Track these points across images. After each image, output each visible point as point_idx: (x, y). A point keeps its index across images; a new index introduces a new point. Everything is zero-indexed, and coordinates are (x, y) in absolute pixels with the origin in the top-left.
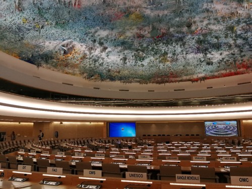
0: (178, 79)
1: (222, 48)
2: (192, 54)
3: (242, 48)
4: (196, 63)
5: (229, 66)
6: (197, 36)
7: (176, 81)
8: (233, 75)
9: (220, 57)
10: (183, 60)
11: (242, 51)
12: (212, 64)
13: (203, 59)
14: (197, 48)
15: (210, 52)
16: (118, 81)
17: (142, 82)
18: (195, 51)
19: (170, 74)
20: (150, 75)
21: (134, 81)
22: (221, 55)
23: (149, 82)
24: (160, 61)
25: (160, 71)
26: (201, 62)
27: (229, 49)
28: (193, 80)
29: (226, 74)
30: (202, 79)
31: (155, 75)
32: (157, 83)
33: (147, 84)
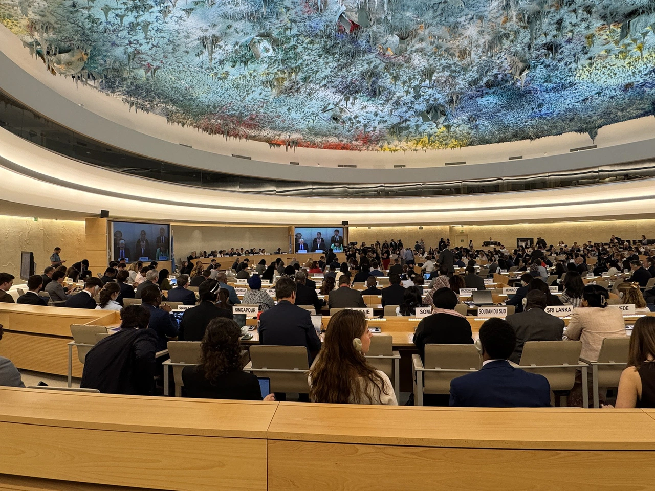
0: (252, 133)
1: (377, 99)
2: (330, 89)
4: (314, 110)
5: (350, 131)
6: (379, 62)
7: (242, 137)
8: (338, 149)
9: (356, 113)
13: (331, 107)
14: (351, 83)
15: (355, 99)
16: (119, 95)
17: (175, 118)
18: (340, 87)
19: (248, 118)
20: (212, 105)
21: (158, 110)
22: (362, 108)
23: (189, 122)
24: (267, 82)
25: (239, 103)
26: (325, 110)
27: (381, 104)
28: (274, 142)
29: (330, 145)
30: (290, 144)
31: (220, 109)
32: (206, 129)
33: (183, 125)
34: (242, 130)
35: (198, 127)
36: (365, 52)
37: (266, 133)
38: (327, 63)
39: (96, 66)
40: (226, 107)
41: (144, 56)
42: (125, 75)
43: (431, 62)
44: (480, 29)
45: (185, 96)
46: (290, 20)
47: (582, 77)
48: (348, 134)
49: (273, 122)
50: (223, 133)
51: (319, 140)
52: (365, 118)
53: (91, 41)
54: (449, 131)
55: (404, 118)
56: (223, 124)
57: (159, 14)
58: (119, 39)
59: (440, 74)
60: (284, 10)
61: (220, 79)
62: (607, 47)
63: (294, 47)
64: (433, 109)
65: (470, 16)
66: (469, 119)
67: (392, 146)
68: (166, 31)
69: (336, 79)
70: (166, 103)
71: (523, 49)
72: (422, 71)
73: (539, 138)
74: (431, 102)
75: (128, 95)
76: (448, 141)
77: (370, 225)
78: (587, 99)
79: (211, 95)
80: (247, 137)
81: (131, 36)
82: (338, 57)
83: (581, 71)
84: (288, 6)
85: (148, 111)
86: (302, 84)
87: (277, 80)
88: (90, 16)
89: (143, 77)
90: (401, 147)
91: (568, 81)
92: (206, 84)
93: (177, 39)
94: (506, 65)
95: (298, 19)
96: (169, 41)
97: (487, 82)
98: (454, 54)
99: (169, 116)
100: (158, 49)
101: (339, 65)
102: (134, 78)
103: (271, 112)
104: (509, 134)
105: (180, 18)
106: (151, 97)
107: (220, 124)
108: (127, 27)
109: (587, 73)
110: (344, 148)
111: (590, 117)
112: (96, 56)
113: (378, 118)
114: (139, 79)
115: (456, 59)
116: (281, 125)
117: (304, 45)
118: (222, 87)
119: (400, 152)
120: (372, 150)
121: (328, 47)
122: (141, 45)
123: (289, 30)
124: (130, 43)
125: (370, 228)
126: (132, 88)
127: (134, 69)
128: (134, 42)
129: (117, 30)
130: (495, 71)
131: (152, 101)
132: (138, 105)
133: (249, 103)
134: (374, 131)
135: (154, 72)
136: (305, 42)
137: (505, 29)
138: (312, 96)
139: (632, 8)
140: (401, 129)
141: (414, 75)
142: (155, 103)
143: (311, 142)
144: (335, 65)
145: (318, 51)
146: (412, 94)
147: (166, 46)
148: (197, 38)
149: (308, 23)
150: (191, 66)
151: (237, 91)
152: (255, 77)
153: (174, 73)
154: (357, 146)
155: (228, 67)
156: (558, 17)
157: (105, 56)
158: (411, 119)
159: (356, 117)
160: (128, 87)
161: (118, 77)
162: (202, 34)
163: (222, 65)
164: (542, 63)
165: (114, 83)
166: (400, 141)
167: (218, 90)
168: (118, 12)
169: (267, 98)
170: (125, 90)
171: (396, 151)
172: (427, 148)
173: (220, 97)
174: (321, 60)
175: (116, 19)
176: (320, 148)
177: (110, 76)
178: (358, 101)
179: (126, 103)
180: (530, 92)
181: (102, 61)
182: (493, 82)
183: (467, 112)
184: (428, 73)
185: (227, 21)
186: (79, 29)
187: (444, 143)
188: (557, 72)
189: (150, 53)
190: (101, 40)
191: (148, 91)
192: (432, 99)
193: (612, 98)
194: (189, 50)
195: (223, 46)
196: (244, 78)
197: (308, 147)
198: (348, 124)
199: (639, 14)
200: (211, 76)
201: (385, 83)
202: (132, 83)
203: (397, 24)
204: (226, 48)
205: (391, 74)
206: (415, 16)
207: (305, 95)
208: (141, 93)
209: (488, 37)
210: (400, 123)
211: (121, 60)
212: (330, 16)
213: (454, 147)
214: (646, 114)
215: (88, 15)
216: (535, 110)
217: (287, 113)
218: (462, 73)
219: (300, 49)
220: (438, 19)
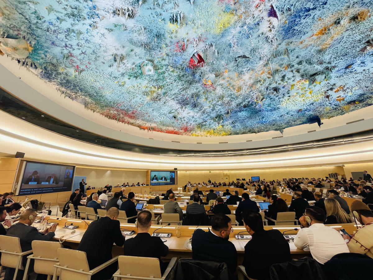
1: (195, 109)
2: (175, 101)
3: (203, 115)
4: (165, 112)
6: (202, 89)
13: (173, 111)
14: (186, 99)
16: (54, 84)
17: (89, 107)
18: (180, 100)
19: (131, 112)
20: (113, 102)
21: (80, 99)
22: (188, 113)
23: (98, 110)
24: (145, 92)
25: (128, 103)
26: (170, 113)
27: (196, 112)
28: (142, 127)
29: (169, 131)
30: (150, 129)
31: (117, 105)
32: (107, 116)
33: (94, 111)
34: (127, 119)
35: (102, 114)
36: (197, 82)
37: (139, 122)
38: (178, 86)
39: (38, 58)
40: (120, 104)
41: (75, 59)
42: (60, 70)
43: (224, 92)
44: (250, 76)
45: (98, 94)
46: (166, 54)
47: (283, 105)
48: (179, 126)
49: (144, 116)
50: (116, 119)
52: (187, 118)
53: (36, 36)
54: (223, 127)
55: (205, 120)
56: (117, 114)
57: (89, 27)
58: (58, 40)
59: (226, 99)
60: (164, 46)
61: (120, 85)
62: (298, 91)
63: (164, 73)
64: (218, 116)
65: (249, 68)
66: (232, 123)
67: (197, 134)
68: (92, 43)
69: (179, 96)
70: (86, 96)
71: (264, 89)
72: (219, 96)
74: (218, 113)
75: (60, 86)
76: (221, 133)
77: (186, 170)
78: (282, 115)
79: (113, 95)
80: (128, 123)
81: (67, 40)
82: (184, 83)
83: (284, 102)
84: (167, 44)
85: (72, 99)
86: (163, 96)
87: (151, 92)
88: (36, 12)
89: (72, 75)
90: (200, 135)
91: (277, 107)
92: (111, 88)
93: (99, 51)
94: (255, 97)
95: (170, 54)
96: (94, 51)
97: (245, 105)
98: (235, 89)
99: (86, 105)
100: (85, 55)
101: (183, 88)
102: (66, 74)
104: (247, 130)
105: (103, 35)
106: (76, 90)
107: (115, 114)
108: (65, 32)
109: (286, 103)
110: (175, 133)
111: (281, 124)
112: (39, 50)
113: (194, 119)
114: (69, 76)
115: (236, 91)
116: (148, 118)
117: (169, 72)
118: (120, 91)
119: (200, 137)
120: (188, 135)
121: (180, 76)
122: (74, 49)
123: (164, 60)
124: (66, 46)
125: (186, 172)
126: (64, 81)
127: (67, 67)
128: (69, 46)
129: (57, 32)
130: (249, 100)
131: (76, 93)
132: (67, 94)
133: (134, 104)
134: (190, 125)
135: (81, 73)
136: (170, 71)
137: (260, 77)
138: (166, 104)
139: (315, 72)
140: (202, 126)
141: (215, 98)
142: (78, 95)
143: (160, 129)
144: (181, 87)
145: (175, 77)
146: (211, 108)
147: (91, 55)
148: (111, 54)
149: (175, 58)
150: (104, 74)
151: (128, 95)
152: (139, 88)
153: (93, 76)
154: (181, 133)
155: (126, 79)
156: (284, 74)
157: (46, 52)
158: (208, 121)
159: (184, 118)
160: (61, 80)
161: (55, 71)
162: (115, 52)
163: (123, 77)
164: (270, 97)
165: (51, 75)
166: (201, 131)
167: (117, 93)
168: (59, 15)
169: (143, 102)
170: (59, 82)
171: (198, 136)
172: (212, 135)
173: (118, 97)
174: (175, 84)
175: (57, 22)
176: (164, 132)
177: (49, 69)
178: (186, 109)
179: (59, 91)
180: (260, 111)
181: (43, 55)
182: (247, 105)
183: (232, 119)
184: (221, 97)
185: (132, 46)
186: (26, 21)
187: (219, 133)
188: (274, 102)
189: (79, 57)
190: (44, 37)
191: (75, 86)
192: (219, 111)
193: (292, 115)
194: (105, 62)
195: (126, 64)
196: (133, 88)
197: (158, 131)
198: (180, 121)
199: (318, 75)
200: (115, 82)
201: (201, 101)
202: (64, 78)
203: (216, 68)
204: (128, 65)
205: (205, 96)
206: (226, 64)
207: (162, 103)
208: (70, 86)
209: (252, 81)
210: (202, 123)
211: (58, 58)
212: (187, 56)
213: (223, 135)
214: (303, 123)
215: (35, 11)
216: (260, 120)
217: (152, 112)
218: (236, 99)
219: (166, 74)
220: (235, 68)
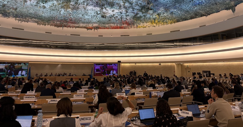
0: (75, 25)
1: (115, 7)
2: (91, 6)
3: (128, 10)
4: (93, 14)
5: (117, 21)
7: (73, 27)
8: (119, 29)
9: (112, 13)
10: (83, 10)
11: (127, 12)
12: (105, 18)
13: (99, 12)
15: (105, 8)
16: (12, 18)
17: (40, 23)
18: (94, 4)
20: (50, 17)
22: (113, 11)
23: (47, 24)
24: (62, 7)
25: (60, 15)
28: (88, 28)
29: (114, 27)
30: (95, 28)
31: (55, 18)
32: (55, 26)
33: (45, 25)
34: (71, 25)
35: (52, 25)
37: (81, 25)
45: (37, 16)
49: (81, 21)
51: (107, 26)
52: (118, 15)
55: (135, 13)
56: (61, 23)
61: (43, 8)
64: (143, 8)
67: (142, 25)
70: (32, 18)
73: (210, 15)
74: (140, 5)
80: (76, 27)
85: (27, 22)
90: (146, 26)
99: (37, 23)
102: (12, 12)
103: (76, 17)
104: (193, 15)
106: (24, 17)
110: (121, 28)
113: (124, 14)
114: (14, 12)
116: (85, 21)
119: (147, 28)
120: (134, 28)
126: (15, 15)
127: (9, 9)
131: (26, 19)
132: (22, 20)
133: (64, 15)
134: (127, 20)
138: (87, 9)
140: (138, 18)
142: (28, 19)
143: (104, 26)
146: (128, 3)
150: (28, 6)
151: (54, 11)
154: (125, 27)
155: (42, 4)
158: (139, 13)
159: (114, 15)
161: (6, 12)
163: (39, 4)
166: (143, 23)
167: (47, 12)
169: (69, 12)
170: (12, 16)
171: (145, 27)
172: (159, 25)
173: (50, 14)
176: (110, 29)
179: (16, 20)
187: (165, 22)
189: (9, 4)
196: (52, 7)
197: (105, 29)
208: (19, 16)
210: (135, 15)
213: (171, 23)
217: (83, 17)
